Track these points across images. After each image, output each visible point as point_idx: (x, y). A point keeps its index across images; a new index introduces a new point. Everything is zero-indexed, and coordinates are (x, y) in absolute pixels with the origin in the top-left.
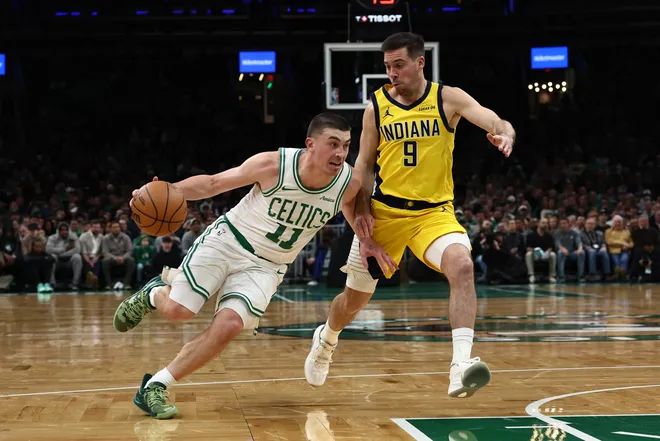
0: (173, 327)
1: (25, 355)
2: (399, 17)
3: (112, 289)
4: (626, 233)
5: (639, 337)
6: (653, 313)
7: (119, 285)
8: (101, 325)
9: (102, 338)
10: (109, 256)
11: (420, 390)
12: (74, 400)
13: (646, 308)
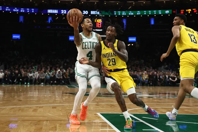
0: (53, 93)
1: (22, 98)
2: (102, 30)
3: (41, 84)
4: (147, 76)
5: (149, 97)
6: (152, 92)
7: (42, 83)
8: (38, 92)
9: (38, 95)
10: (40, 77)
11: (103, 107)
12: (31, 108)
13: (151, 91)
